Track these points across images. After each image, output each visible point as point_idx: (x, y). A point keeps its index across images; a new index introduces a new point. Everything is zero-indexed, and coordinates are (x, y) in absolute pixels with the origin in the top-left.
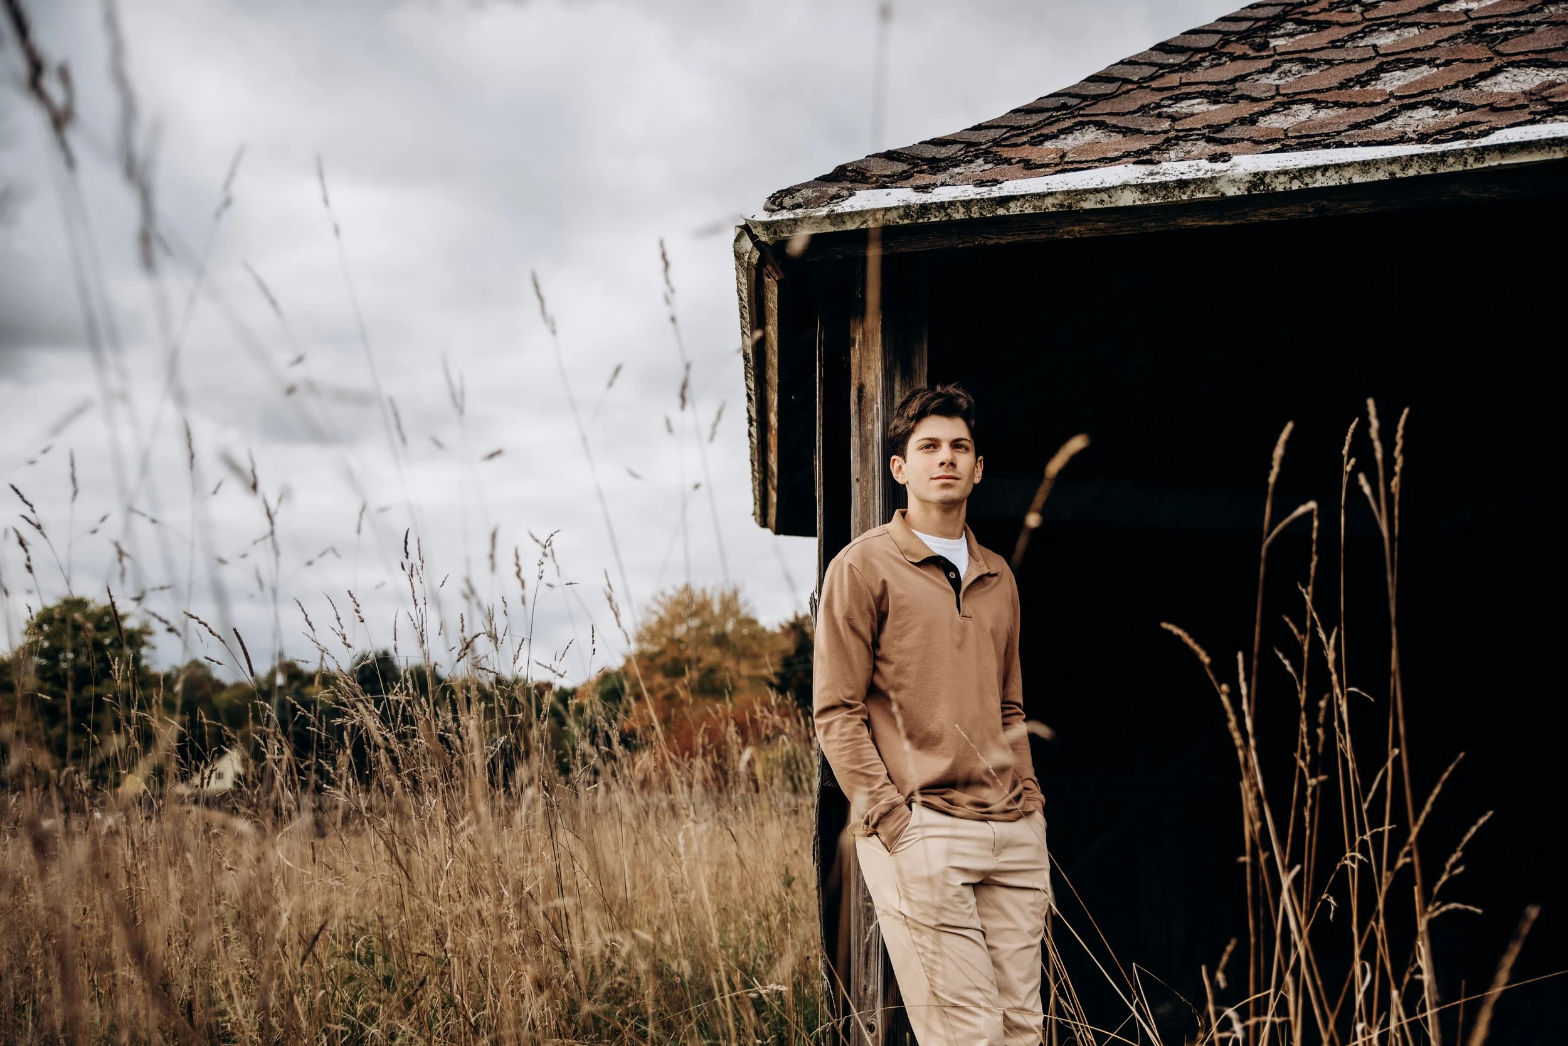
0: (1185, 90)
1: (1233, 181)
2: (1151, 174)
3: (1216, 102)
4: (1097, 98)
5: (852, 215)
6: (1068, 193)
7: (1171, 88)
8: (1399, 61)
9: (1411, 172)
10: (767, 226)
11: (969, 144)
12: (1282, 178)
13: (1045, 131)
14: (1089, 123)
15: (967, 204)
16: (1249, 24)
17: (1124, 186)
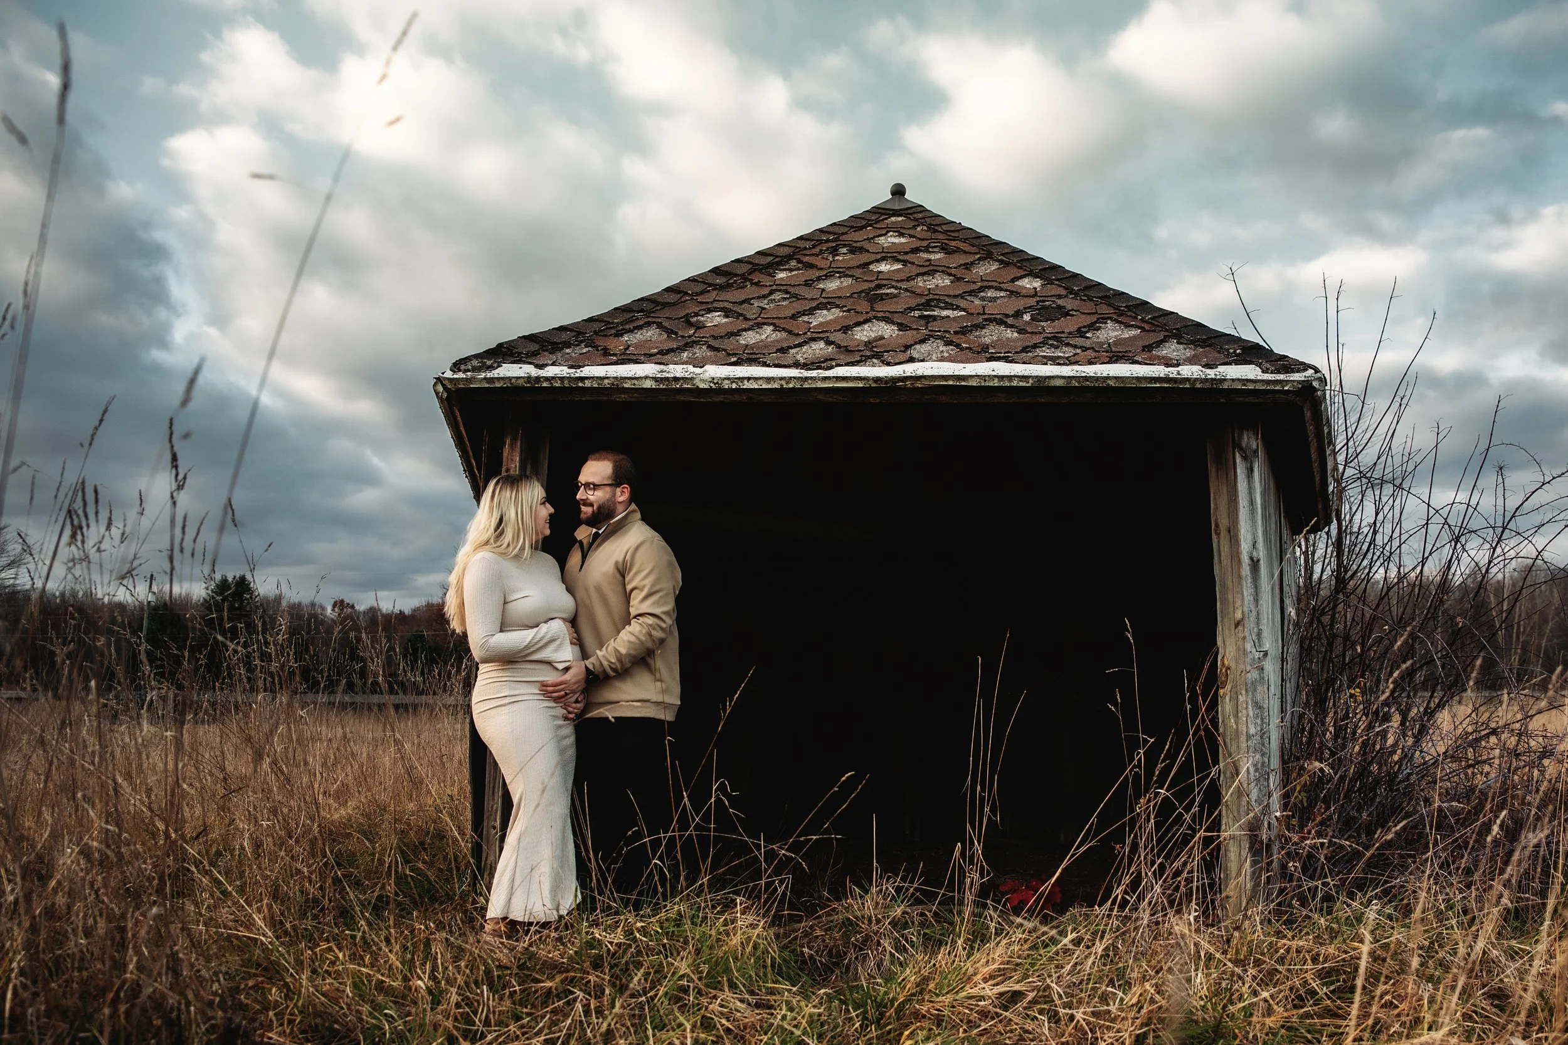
0: (715, 305)
1: (702, 380)
2: (662, 371)
3: (727, 316)
4: (665, 305)
5: (499, 379)
6: (616, 378)
7: (708, 303)
8: (829, 303)
9: (791, 386)
10: (451, 380)
11: (579, 333)
12: (727, 382)
13: (627, 327)
14: (654, 322)
15: (562, 379)
16: (772, 258)
17: (646, 377)
